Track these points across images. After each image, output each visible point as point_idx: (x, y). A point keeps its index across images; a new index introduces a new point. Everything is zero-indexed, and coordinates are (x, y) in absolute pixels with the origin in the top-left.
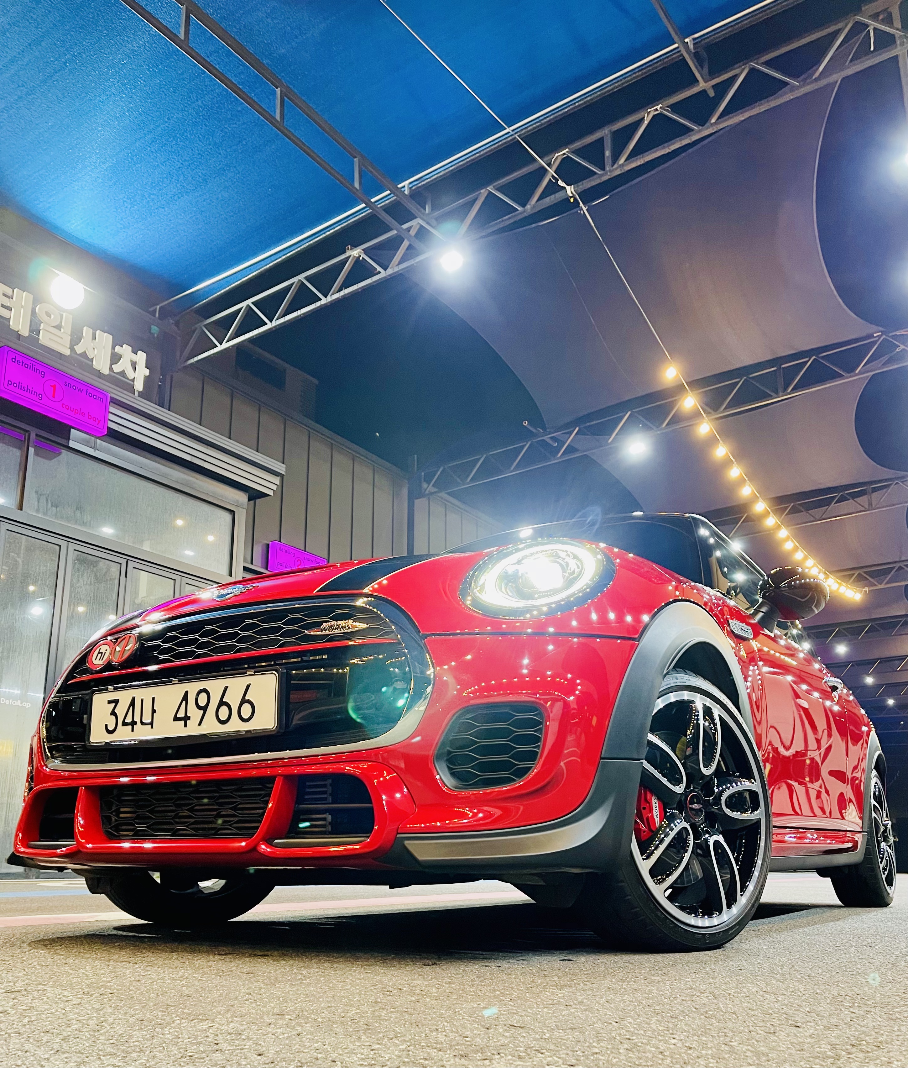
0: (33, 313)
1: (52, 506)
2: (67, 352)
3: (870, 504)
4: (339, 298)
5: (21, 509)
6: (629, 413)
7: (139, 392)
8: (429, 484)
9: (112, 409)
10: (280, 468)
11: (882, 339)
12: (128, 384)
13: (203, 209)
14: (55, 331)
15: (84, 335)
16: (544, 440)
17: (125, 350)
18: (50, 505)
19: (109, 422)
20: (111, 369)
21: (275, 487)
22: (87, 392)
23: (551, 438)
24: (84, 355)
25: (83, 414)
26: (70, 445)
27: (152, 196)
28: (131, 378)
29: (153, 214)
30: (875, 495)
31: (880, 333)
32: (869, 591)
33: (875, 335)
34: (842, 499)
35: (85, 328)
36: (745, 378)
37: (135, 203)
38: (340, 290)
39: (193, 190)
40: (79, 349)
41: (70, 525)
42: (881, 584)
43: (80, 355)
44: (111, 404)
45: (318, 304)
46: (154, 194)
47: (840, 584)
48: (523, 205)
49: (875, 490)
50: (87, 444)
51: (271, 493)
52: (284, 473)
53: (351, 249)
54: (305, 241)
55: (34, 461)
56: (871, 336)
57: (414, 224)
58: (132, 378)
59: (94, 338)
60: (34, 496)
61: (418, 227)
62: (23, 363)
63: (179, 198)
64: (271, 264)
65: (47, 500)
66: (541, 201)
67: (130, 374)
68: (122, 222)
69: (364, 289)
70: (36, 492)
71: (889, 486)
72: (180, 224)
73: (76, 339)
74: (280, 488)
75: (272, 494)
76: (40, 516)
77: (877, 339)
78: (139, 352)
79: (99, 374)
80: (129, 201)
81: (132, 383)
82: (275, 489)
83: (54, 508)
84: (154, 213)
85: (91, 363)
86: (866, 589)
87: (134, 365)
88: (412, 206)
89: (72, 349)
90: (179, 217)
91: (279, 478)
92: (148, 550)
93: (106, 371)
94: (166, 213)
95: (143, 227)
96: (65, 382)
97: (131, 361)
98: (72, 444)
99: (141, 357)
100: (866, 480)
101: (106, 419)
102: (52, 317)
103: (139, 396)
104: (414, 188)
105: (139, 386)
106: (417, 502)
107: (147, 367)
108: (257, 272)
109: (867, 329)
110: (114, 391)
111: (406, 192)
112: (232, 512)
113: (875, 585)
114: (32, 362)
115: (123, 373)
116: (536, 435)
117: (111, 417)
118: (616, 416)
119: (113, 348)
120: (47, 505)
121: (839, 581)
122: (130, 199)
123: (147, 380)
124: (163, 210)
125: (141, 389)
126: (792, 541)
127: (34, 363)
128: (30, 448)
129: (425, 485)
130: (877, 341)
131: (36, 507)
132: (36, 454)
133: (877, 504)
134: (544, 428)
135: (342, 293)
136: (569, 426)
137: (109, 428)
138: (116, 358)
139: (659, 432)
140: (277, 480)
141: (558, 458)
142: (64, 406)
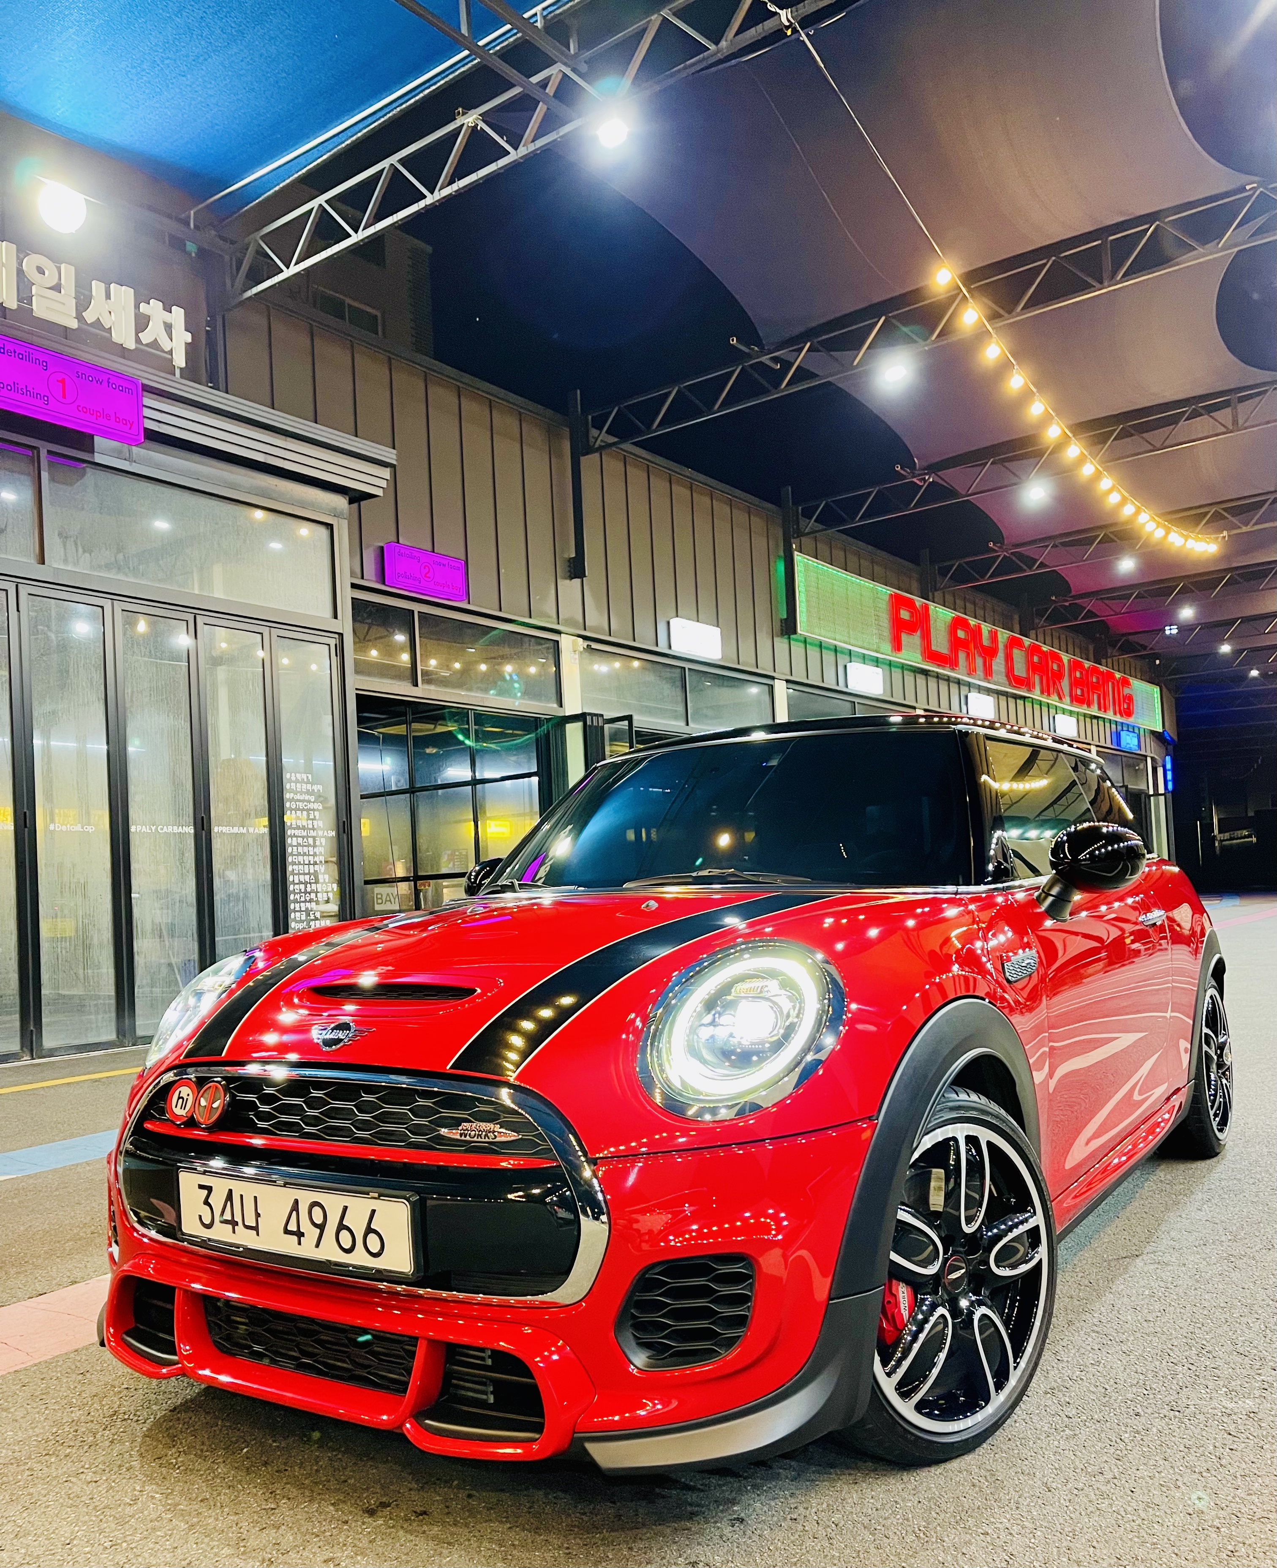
0: (20, 272)
1: (84, 551)
2: (74, 324)
3: (1235, 422)
4: (451, 194)
5: (43, 563)
6: (883, 318)
7: (181, 369)
8: (601, 429)
9: (147, 401)
10: (389, 455)
11: (1258, 192)
12: (165, 358)
13: (241, 72)
14: (53, 294)
15: (94, 293)
16: (761, 362)
17: (154, 309)
18: (80, 550)
19: (146, 420)
20: (138, 340)
21: (384, 484)
22: (109, 382)
23: (771, 358)
24: (98, 323)
25: (108, 417)
26: (96, 461)
27: (167, 62)
28: (167, 349)
29: (170, 86)
30: (1241, 407)
31: (1255, 185)
32: (1229, 536)
33: (1248, 187)
34: (1195, 415)
35: (94, 283)
36: (1054, 258)
37: (144, 73)
38: (451, 182)
39: (225, 47)
40: (90, 316)
41: (112, 576)
42: (1246, 525)
43: (92, 325)
44: (145, 393)
45: (422, 204)
46: (168, 58)
47: (1186, 538)
48: (717, 43)
49: (1241, 400)
50: (119, 456)
51: (379, 492)
52: (394, 462)
53: (464, 114)
54: (394, 105)
55: (50, 490)
56: (1243, 189)
57: (554, 72)
58: (169, 349)
59: (108, 297)
60: (57, 540)
61: (560, 76)
62: (15, 352)
63: (205, 60)
64: (348, 142)
65: (76, 544)
66: (740, 36)
67: (166, 345)
68: (127, 101)
69: (488, 179)
70: (60, 535)
71: (1265, 392)
72: (211, 96)
73: (83, 302)
74: (392, 484)
75: (381, 494)
76: (69, 568)
77: (1250, 193)
78: (174, 308)
79: (122, 351)
80: (134, 71)
81: (170, 357)
82: (385, 486)
83: (87, 555)
84: (172, 83)
85: (107, 335)
86: (1225, 533)
87: (168, 327)
88: (547, 45)
89: (80, 317)
90: (209, 86)
91: (388, 470)
92: (222, 597)
93: (131, 345)
94: (188, 83)
95: (158, 105)
96: (77, 372)
97: (165, 323)
98: (98, 458)
99: (178, 315)
100: (1232, 386)
101: (141, 417)
102: (47, 273)
103: (182, 377)
104: (550, 16)
105: (180, 360)
106: (584, 460)
107: (186, 330)
108: (329, 154)
109: (1238, 179)
110: (146, 375)
111: (539, 25)
112: (330, 527)
113: (1239, 527)
114: (28, 350)
115: (155, 344)
116: (749, 356)
117: (147, 412)
118: (862, 325)
119: (137, 307)
120: (77, 551)
121: (1185, 533)
122: (135, 67)
123: (191, 349)
124: (184, 78)
125: (183, 365)
126: (1119, 491)
127: (31, 351)
128: (42, 473)
129: (594, 432)
130: (1251, 196)
131: (63, 558)
132: (52, 479)
133: (1246, 421)
134: (759, 344)
135: (455, 187)
136: (795, 342)
137: (145, 429)
138: (142, 322)
139: (926, 348)
140: (386, 473)
141: (783, 391)
142: (80, 408)
